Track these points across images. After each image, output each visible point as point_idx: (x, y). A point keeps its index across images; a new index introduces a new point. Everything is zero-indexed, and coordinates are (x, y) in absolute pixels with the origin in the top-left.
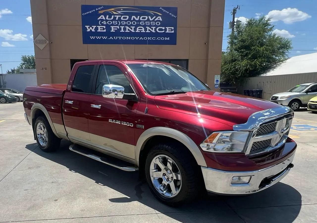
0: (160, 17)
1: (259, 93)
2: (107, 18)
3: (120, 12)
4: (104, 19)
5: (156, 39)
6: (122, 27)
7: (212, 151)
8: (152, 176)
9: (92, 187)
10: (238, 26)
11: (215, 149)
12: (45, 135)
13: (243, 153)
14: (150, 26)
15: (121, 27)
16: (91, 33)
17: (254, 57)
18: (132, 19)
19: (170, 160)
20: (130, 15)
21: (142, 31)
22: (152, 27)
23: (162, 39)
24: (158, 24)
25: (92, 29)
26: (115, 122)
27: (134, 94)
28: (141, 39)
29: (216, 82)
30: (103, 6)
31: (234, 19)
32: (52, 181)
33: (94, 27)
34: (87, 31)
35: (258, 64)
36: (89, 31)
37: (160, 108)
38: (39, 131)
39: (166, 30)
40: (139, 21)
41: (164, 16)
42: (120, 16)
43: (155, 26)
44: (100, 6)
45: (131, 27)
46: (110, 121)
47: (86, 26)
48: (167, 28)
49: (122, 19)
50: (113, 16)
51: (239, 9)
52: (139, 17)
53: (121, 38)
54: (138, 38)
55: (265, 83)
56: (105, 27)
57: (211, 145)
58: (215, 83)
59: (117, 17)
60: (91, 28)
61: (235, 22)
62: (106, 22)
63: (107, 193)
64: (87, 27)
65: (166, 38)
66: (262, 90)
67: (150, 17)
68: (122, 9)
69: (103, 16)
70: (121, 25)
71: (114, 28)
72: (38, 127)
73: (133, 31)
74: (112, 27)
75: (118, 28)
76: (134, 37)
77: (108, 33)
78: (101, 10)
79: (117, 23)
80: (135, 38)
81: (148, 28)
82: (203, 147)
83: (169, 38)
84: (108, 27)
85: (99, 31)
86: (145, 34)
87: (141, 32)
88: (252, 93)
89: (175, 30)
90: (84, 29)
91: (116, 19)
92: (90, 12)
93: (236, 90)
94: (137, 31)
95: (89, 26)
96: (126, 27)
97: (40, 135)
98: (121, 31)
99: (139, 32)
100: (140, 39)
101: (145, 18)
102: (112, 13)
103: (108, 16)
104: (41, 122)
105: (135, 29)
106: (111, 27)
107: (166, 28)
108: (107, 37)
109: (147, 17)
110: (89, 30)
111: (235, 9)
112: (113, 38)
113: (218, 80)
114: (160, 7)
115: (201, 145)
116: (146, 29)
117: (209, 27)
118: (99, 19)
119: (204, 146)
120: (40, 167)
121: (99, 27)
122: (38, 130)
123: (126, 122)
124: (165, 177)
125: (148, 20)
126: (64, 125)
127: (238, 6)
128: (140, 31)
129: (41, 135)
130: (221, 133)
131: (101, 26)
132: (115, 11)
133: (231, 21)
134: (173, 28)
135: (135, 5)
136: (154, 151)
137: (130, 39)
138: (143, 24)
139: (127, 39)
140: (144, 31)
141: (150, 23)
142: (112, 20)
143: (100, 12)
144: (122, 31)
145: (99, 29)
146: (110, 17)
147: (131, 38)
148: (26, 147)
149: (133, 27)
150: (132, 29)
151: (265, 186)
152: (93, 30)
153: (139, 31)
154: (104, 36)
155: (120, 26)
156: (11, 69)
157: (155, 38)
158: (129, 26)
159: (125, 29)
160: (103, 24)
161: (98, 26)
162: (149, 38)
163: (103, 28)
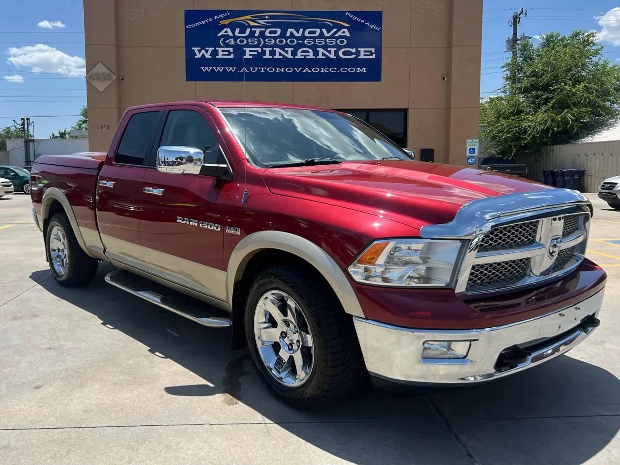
0: (346, 30)
1: (576, 177)
2: (237, 34)
3: (264, 22)
4: (231, 35)
5: (337, 70)
6: (267, 50)
7: (378, 282)
8: (259, 338)
9: (131, 361)
10: (525, 47)
11: (385, 279)
12: (66, 252)
13: (451, 289)
14: (325, 47)
15: (264, 49)
16: (203, 61)
17: (563, 105)
18: (288, 34)
19: (291, 303)
20: (284, 27)
21: (309, 56)
22: (329, 49)
23: (351, 70)
24: (342, 42)
25: (205, 53)
26: (188, 223)
27: (225, 166)
28: (307, 71)
29: (470, 153)
30: (229, 11)
31: (515, 33)
32: (49, 346)
33: (210, 49)
34: (196, 57)
35: (571, 119)
36: (200, 57)
37: (273, 191)
38: (55, 244)
39: (358, 53)
40: (303, 37)
41: (355, 27)
42: (264, 29)
43: (336, 46)
44: (224, 12)
45: (286, 49)
46: (179, 220)
47: (193, 48)
48: (362, 50)
49: (267, 34)
50: (248, 30)
51: (525, 15)
52: (301, 30)
53: (264, 69)
54: (300, 68)
55: (589, 157)
56: (231, 50)
57: (374, 270)
58: (468, 154)
59: (258, 31)
60: (203, 51)
61: (518, 40)
62: (235, 40)
63: (160, 374)
64: (196, 49)
65: (358, 69)
66: (585, 170)
67: (324, 31)
68: (267, 17)
69: (229, 30)
70: (265, 46)
71: (250, 51)
72: (52, 236)
73: (289, 56)
74: (247, 50)
75: (260, 51)
76: (293, 68)
77: (238, 61)
78: (226, 18)
79: (256, 42)
80: (294, 70)
81: (321, 50)
82: (354, 272)
83: (364, 69)
84: (239, 50)
85: (220, 56)
86: (316, 63)
87: (307, 57)
88: (562, 176)
89: (378, 52)
90: (190, 54)
91: (256, 35)
92: (203, 23)
93: (525, 170)
94: (299, 56)
95: (200, 48)
96: (275, 49)
97: (57, 251)
98: (264, 57)
99: (303, 57)
100: (304, 71)
101: (315, 32)
102: (247, 25)
103: (238, 30)
104: (59, 226)
105: (294, 53)
106: (244, 49)
107: (359, 49)
108: (235, 68)
109: (318, 31)
110: (198, 56)
111: (516, 15)
112: (249, 70)
113: (474, 149)
114: (345, 12)
115: (351, 269)
116: (316, 53)
117: (450, 47)
118: (220, 35)
119: (357, 272)
120: (37, 316)
121: (220, 49)
122: (53, 242)
123: (207, 223)
124: (286, 340)
125: (321, 35)
126: (98, 230)
127: (522, 9)
128: (305, 56)
129: (59, 252)
130: (392, 244)
131: (223, 47)
132: (253, 21)
133: (509, 39)
134: (373, 50)
135: (295, 9)
136: (261, 282)
137: (282, 71)
138: (311, 43)
139: (278, 71)
140: (313, 56)
141: (325, 41)
142: (247, 38)
143: (222, 23)
144: (267, 56)
145: (220, 53)
146: (242, 31)
147: (285, 70)
148: (30, 277)
149: (290, 50)
150: (287, 52)
151: (517, 366)
152: (208, 56)
153: (301, 55)
154: (229, 67)
155: (262, 48)
156: (59, 131)
157: (335, 70)
158: (282, 48)
159: (273, 53)
160: (229, 43)
161: (217, 49)
162: (322, 69)
163: (229, 51)
